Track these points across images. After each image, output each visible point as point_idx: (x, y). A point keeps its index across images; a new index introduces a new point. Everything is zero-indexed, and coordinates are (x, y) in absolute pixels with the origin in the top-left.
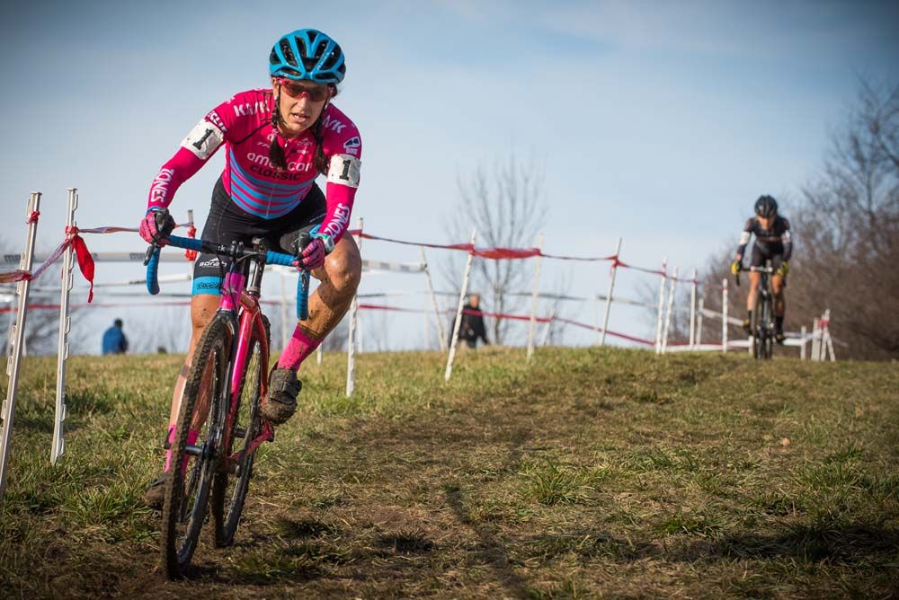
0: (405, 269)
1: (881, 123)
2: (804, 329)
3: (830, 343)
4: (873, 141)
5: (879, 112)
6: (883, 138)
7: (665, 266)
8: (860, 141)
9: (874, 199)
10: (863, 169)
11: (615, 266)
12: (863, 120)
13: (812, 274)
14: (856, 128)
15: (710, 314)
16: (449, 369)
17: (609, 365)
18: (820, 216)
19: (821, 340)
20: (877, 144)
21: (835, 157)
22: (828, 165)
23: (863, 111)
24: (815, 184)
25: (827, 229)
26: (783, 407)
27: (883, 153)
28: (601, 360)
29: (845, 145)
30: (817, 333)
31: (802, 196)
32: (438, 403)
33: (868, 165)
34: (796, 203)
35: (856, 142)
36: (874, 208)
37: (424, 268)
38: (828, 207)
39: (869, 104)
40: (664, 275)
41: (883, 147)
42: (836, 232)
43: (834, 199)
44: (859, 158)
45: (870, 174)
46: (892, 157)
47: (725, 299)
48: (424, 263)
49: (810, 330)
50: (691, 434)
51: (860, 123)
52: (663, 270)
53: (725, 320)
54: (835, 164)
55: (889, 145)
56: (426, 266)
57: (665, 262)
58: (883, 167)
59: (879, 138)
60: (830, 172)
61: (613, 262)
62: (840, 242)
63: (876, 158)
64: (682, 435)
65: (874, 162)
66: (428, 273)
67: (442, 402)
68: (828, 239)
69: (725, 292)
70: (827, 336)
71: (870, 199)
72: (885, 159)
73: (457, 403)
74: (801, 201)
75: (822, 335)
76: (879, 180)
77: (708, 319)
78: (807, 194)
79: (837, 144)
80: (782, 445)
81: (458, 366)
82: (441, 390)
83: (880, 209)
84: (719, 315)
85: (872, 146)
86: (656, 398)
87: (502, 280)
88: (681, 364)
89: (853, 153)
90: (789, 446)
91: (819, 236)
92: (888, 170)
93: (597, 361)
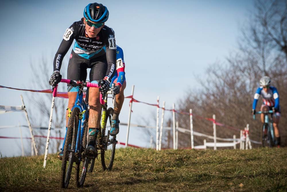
0: (14, 109)
1: (268, 20)
2: (234, 137)
3: (250, 143)
4: (264, 30)
5: (266, 14)
6: (270, 29)
7: (158, 101)
8: (257, 31)
9: (266, 63)
10: (259, 46)
11: (132, 101)
12: (258, 19)
13: (236, 106)
14: (254, 23)
15: (183, 130)
16: (45, 162)
17: (132, 157)
18: (239, 73)
19: (245, 142)
20: (266, 32)
21: (243, 41)
22: (241, 46)
23: (258, 14)
24: (234, 55)
25: (243, 80)
26: (236, 170)
27: (269, 36)
28: (128, 154)
29: (249, 33)
30: (242, 138)
31: (227, 62)
32: (43, 179)
33: (262, 44)
34: (224, 67)
35: (254, 32)
36: (267, 69)
37: (24, 108)
38: (242, 68)
39: (260, 9)
40: (158, 106)
41: (270, 34)
42: (248, 81)
43: (245, 64)
44: (257, 40)
45: (263, 49)
46: (275, 39)
47: (191, 120)
48: (23, 105)
49: (238, 137)
50: (188, 185)
51: (256, 21)
52: (157, 104)
53: (192, 132)
54: (244, 45)
55: (273, 32)
56: (25, 107)
57: (158, 99)
58: (270, 45)
59: (267, 28)
60: (241, 49)
61: (130, 99)
62: (250, 87)
63: (266, 40)
64: (183, 186)
65: (265, 42)
66: (26, 111)
67: (44, 178)
68: (243, 86)
69: (191, 116)
70: (248, 139)
71: (264, 64)
72: (271, 40)
73: (53, 178)
74: (227, 66)
75: (245, 139)
76: (268, 52)
77: (182, 133)
78: (230, 61)
79: (244, 34)
80: (240, 187)
81: (49, 160)
82: (43, 172)
83: (270, 69)
84: (188, 130)
85: (263, 33)
86: (164, 169)
87: (60, 121)
88: (173, 154)
89: (253, 38)
90: (244, 187)
91: (238, 85)
92: (274, 46)
93: (126, 155)
